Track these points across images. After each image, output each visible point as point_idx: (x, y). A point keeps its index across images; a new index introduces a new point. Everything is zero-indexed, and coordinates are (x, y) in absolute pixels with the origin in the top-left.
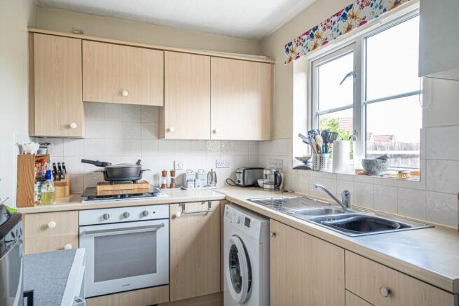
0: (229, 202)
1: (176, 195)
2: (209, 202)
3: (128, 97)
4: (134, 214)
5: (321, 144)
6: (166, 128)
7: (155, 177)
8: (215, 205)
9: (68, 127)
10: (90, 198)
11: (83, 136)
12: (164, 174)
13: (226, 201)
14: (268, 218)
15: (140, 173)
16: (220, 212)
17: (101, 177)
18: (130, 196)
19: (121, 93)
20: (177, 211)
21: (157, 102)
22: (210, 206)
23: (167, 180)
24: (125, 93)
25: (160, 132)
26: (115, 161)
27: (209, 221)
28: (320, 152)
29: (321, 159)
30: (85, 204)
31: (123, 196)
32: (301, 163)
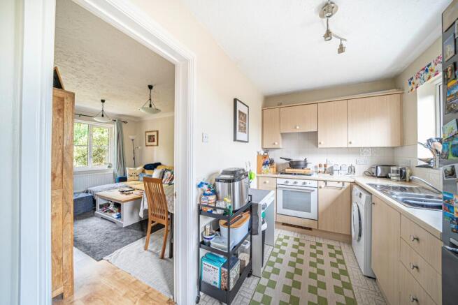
0: (357, 184)
1: (327, 177)
2: (343, 182)
3: (299, 129)
4: (300, 183)
6: (319, 142)
7: (316, 167)
8: (347, 185)
9: (274, 144)
10: (281, 173)
12: (320, 166)
13: (355, 183)
14: (371, 194)
15: (306, 164)
16: (351, 189)
18: (299, 174)
19: (296, 128)
20: (322, 184)
21: (314, 129)
22: (343, 185)
23: (322, 169)
24: (298, 127)
25: (316, 144)
26: (294, 159)
27: (342, 193)
30: (279, 175)
31: (295, 174)
32: (424, 163)
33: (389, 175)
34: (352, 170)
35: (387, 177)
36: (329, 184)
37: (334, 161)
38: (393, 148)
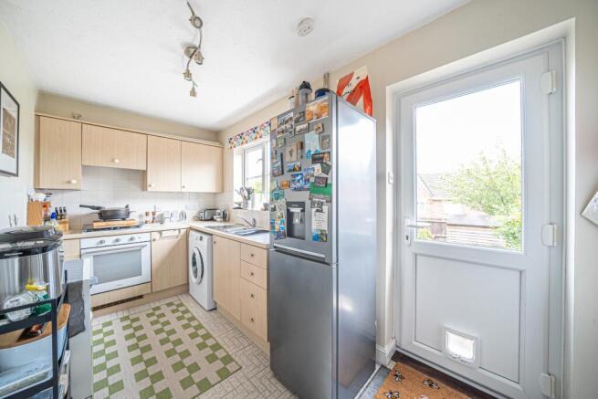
1: (158, 226)
2: (179, 230)
3: (118, 163)
4: (124, 239)
5: (246, 195)
6: (148, 183)
7: (141, 216)
8: (183, 231)
9: (69, 182)
11: (82, 188)
12: (147, 214)
13: (191, 229)
14: (212, 235)
15: (128, 214)
16: (187, 235)
17: (97, 217)
18: (121, 228)
19: (113, 160)
20: (156, 236)
21: (141, 167)
22: (180, 232)
23: (150, 218)
24: (117, 161)
25: (144, 187)
26: (108, 206)
27: (179, 242)
28: (247, 199)
29: (247, 203)
30: (84, 234)
31: (115, 229)
32: (237, 206)
33: (215, 217)
34: (183, 216)
35: (212, 219)
36: (164, 234)
37: (164, 207)
38: (215, 194)
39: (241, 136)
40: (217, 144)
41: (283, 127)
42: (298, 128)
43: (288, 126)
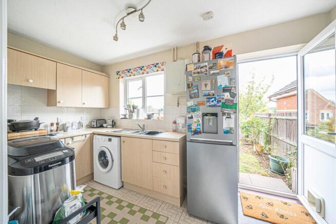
0: (95, 134)
2: (85, 135)
3: (32, 83)
5: (132, 110)
6: (58, 101)
8: (88, 136)
12: (52, 125)
13: (94, 134)
14: (120, 137)
15: (39, 124)
16: (91, 139)
19: (27, 81)
20: (69, 141)
22: (86, 137)
24: (31, 81)
26: (19, 119)
28: (131, 112)
29: (132, 115)
32: (123, 117)
33: (105, 125)
35: (102, 127)
36: (76, 139)
37: (64, 119)
38: (101, 108)
39: (129, 71)
40: (104, 74)
41: (199, 70)
42: (212, 72)
43: (203, 70)
